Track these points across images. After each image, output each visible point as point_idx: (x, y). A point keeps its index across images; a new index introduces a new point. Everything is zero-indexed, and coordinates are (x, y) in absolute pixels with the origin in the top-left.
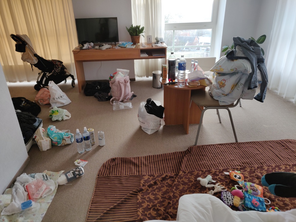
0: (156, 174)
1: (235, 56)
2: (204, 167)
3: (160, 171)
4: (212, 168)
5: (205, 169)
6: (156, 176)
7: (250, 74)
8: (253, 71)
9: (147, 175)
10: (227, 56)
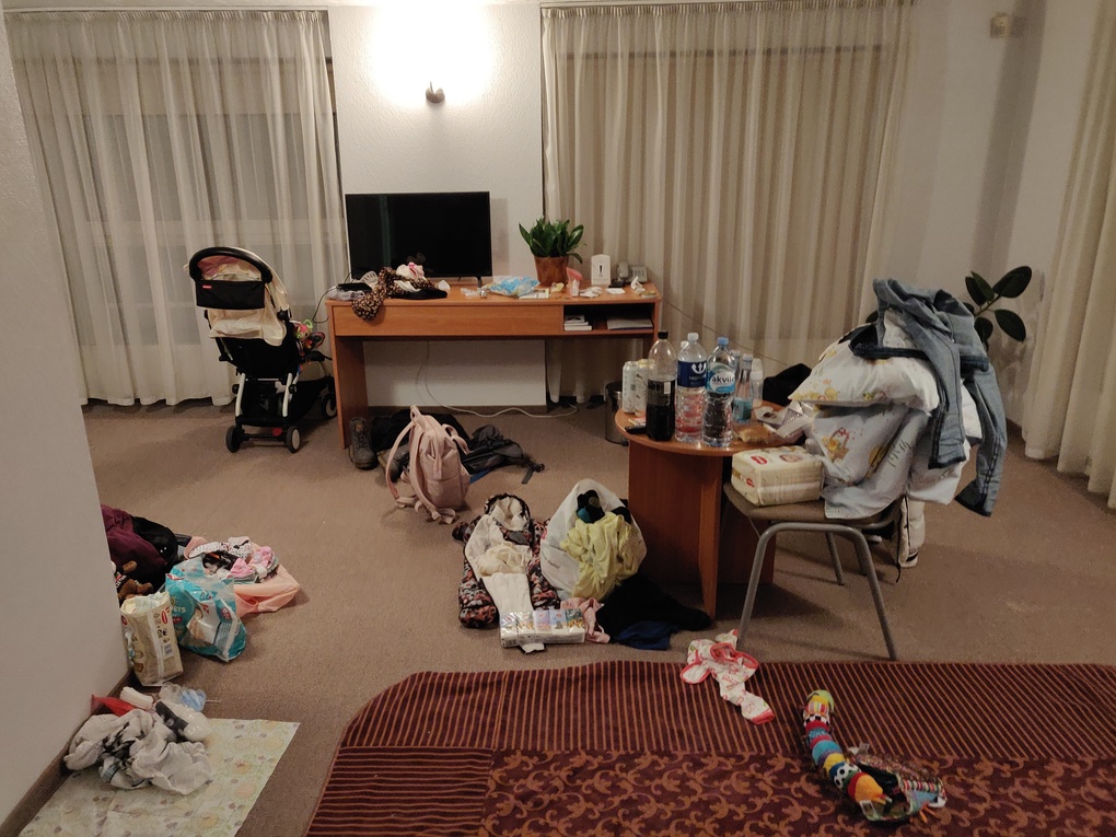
0: (551, 748)
1: (879, 346)
2: (749, 744)
3: (567, 741)
4: (777, 750)
5: (751, 749)
6: (550, 755)
7: (934, 412)
8: (944, 403)
9: (519, 753)
10: (852, 346)
